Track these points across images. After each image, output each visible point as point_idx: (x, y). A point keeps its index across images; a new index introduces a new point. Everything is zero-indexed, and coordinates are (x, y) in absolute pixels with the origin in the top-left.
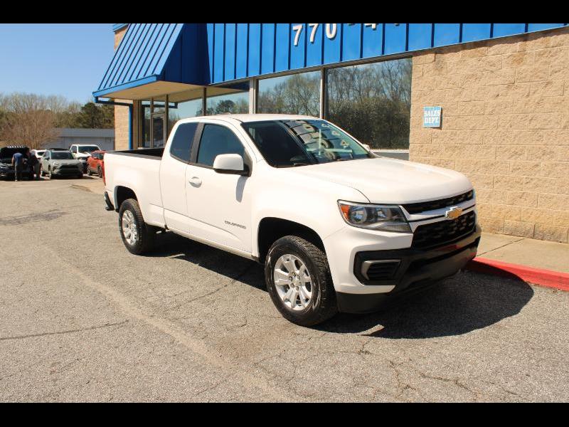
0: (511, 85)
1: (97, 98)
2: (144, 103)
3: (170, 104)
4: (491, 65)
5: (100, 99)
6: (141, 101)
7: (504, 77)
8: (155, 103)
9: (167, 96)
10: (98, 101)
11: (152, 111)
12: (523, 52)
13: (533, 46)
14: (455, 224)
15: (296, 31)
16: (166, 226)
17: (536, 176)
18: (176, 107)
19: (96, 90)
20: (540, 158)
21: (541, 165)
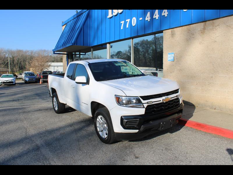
1: (54, 52)
4: (192, 35)
5: (55, 52)
6: (72, 52)
8: (76, 53)
10: (54, 53)
11: (75, 56)
15: (122, 23)
18: (85, 54)
19: (54, 49)
20: (213, 74)
21: (213, 77)
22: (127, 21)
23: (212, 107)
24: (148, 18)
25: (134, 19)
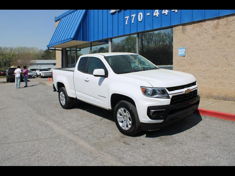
0: (213, 38)
1: (48, 48)
2: (67, 49)
3: (78, 49)
4: (205, 30)
5: (50, 48)
7: (211, 34)
8: (72, 49)
9: (76, 46)
11: (71, 52)
12: (218, 24)
13: (222, 21)
14: (188, 95)
15: (127, 19)
16: (76, 97)
17: (225, 75)
18: (80, 50)
19: (48, 45)
20: (227, 67)
21: (227, 70)
22: (133, 17)
23: (225, 99)
24: (156, 13)
25: (140, 15)
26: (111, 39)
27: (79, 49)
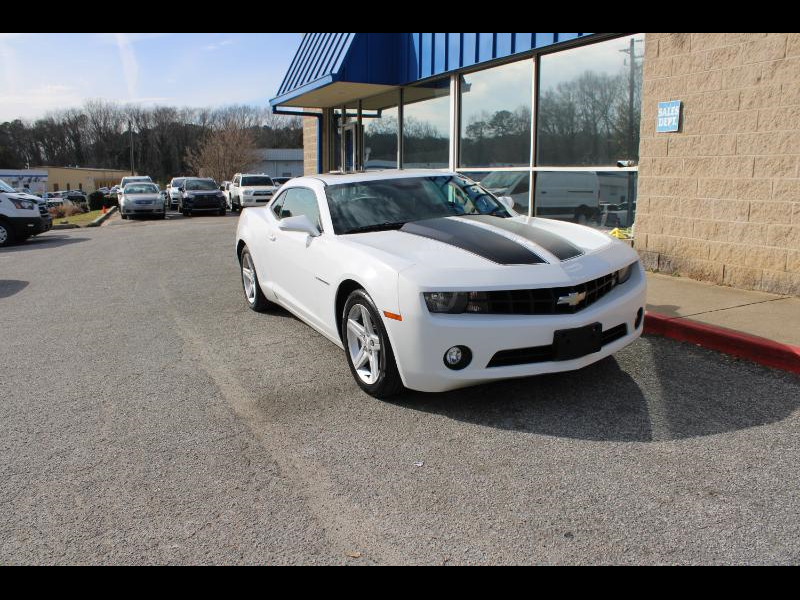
1: (274, 107)
3: (364, 112)
6: (332, 109)
8: (348, 111)
9: (360, 101)
10: (275, 112)
26: (459, 74)
27: (375, 112)
